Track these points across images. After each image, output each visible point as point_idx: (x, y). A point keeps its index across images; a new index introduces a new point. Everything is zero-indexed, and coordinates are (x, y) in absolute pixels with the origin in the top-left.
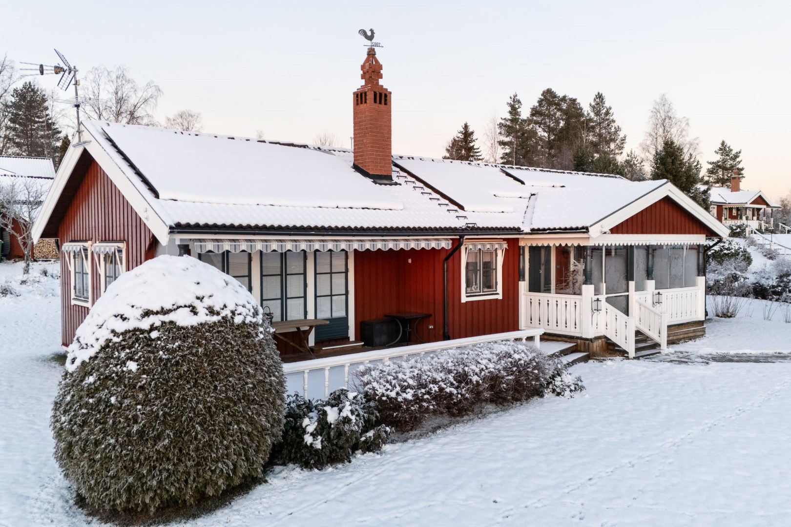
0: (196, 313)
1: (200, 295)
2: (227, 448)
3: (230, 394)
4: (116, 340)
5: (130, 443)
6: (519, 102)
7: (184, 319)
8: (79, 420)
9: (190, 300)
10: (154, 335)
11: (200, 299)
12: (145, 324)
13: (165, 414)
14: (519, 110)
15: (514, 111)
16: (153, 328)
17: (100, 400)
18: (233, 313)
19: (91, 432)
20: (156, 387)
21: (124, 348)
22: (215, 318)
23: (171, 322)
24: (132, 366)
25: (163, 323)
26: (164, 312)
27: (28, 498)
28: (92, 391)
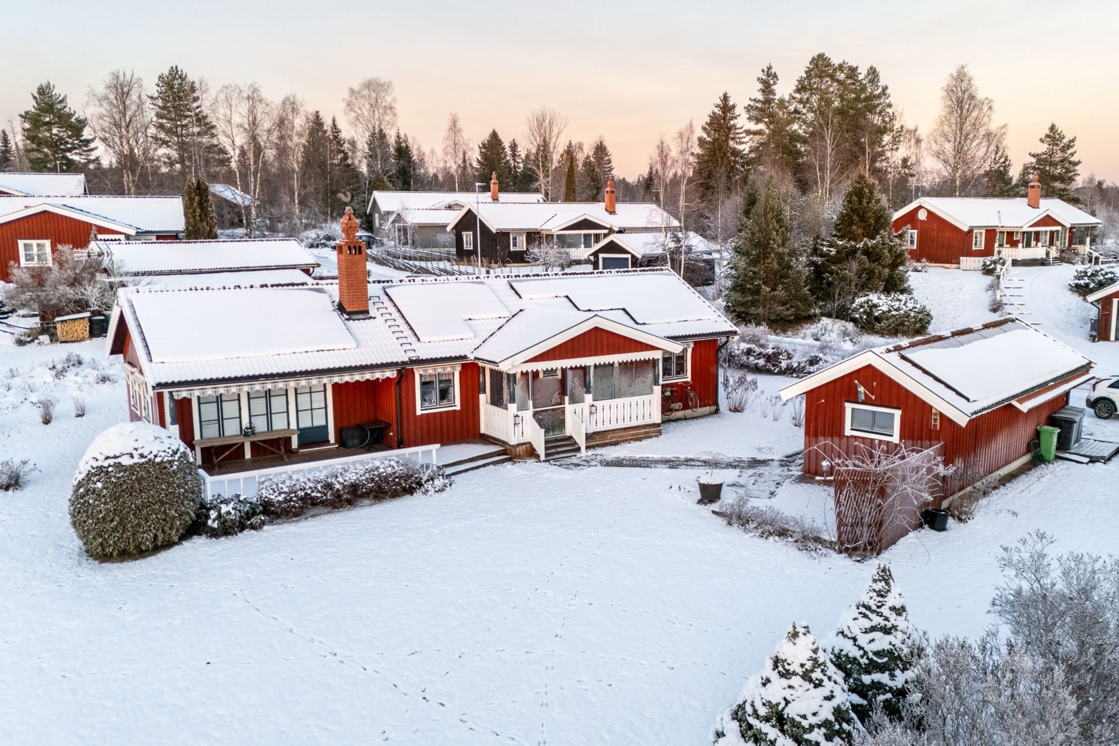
0: (133, 457)
1: (136, 447)
2: (150, 526)
3: (150, 500)
4: (93, 471)
5: (99, 523)
6: (775, 76)
7: (126, 461)
8: (77, 510)
9: (130, 450)
10: (110, 469)
11: (136, 449)
12: (106, 464)
13: (115, 510)
14: (773, 87)
15: (767, 88)
16: (109, 466)
17: (85, 501)
18: (156, 456)
19: (82, 517)
20: (111, 496)
21: (96, 475)
22: (143, 460)
23: (119, 463)
24: (99, 485)
25: (115, 463)
26: (115, 457)
27: (63, 547)
28: (82, 497)
